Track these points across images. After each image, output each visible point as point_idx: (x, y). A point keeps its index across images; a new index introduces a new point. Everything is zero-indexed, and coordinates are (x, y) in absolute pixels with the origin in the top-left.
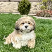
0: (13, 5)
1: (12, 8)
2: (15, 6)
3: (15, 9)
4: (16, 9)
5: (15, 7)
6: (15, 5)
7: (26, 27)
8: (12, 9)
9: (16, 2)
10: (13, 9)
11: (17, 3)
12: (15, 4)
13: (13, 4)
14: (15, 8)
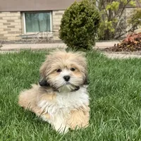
0: (8, 21)
1: (5, 30)
2: (12, 24)
3: (13, 33)
4: (17, 32)
5: (13, 27)
6: (13, 21)
7: (67, 78)
8: (7, 32)
9: (16, 12)
10: (9, 33)
11: (19, 14)
12: (12, 18)
13: (9, 18)
14: (12, 30)
